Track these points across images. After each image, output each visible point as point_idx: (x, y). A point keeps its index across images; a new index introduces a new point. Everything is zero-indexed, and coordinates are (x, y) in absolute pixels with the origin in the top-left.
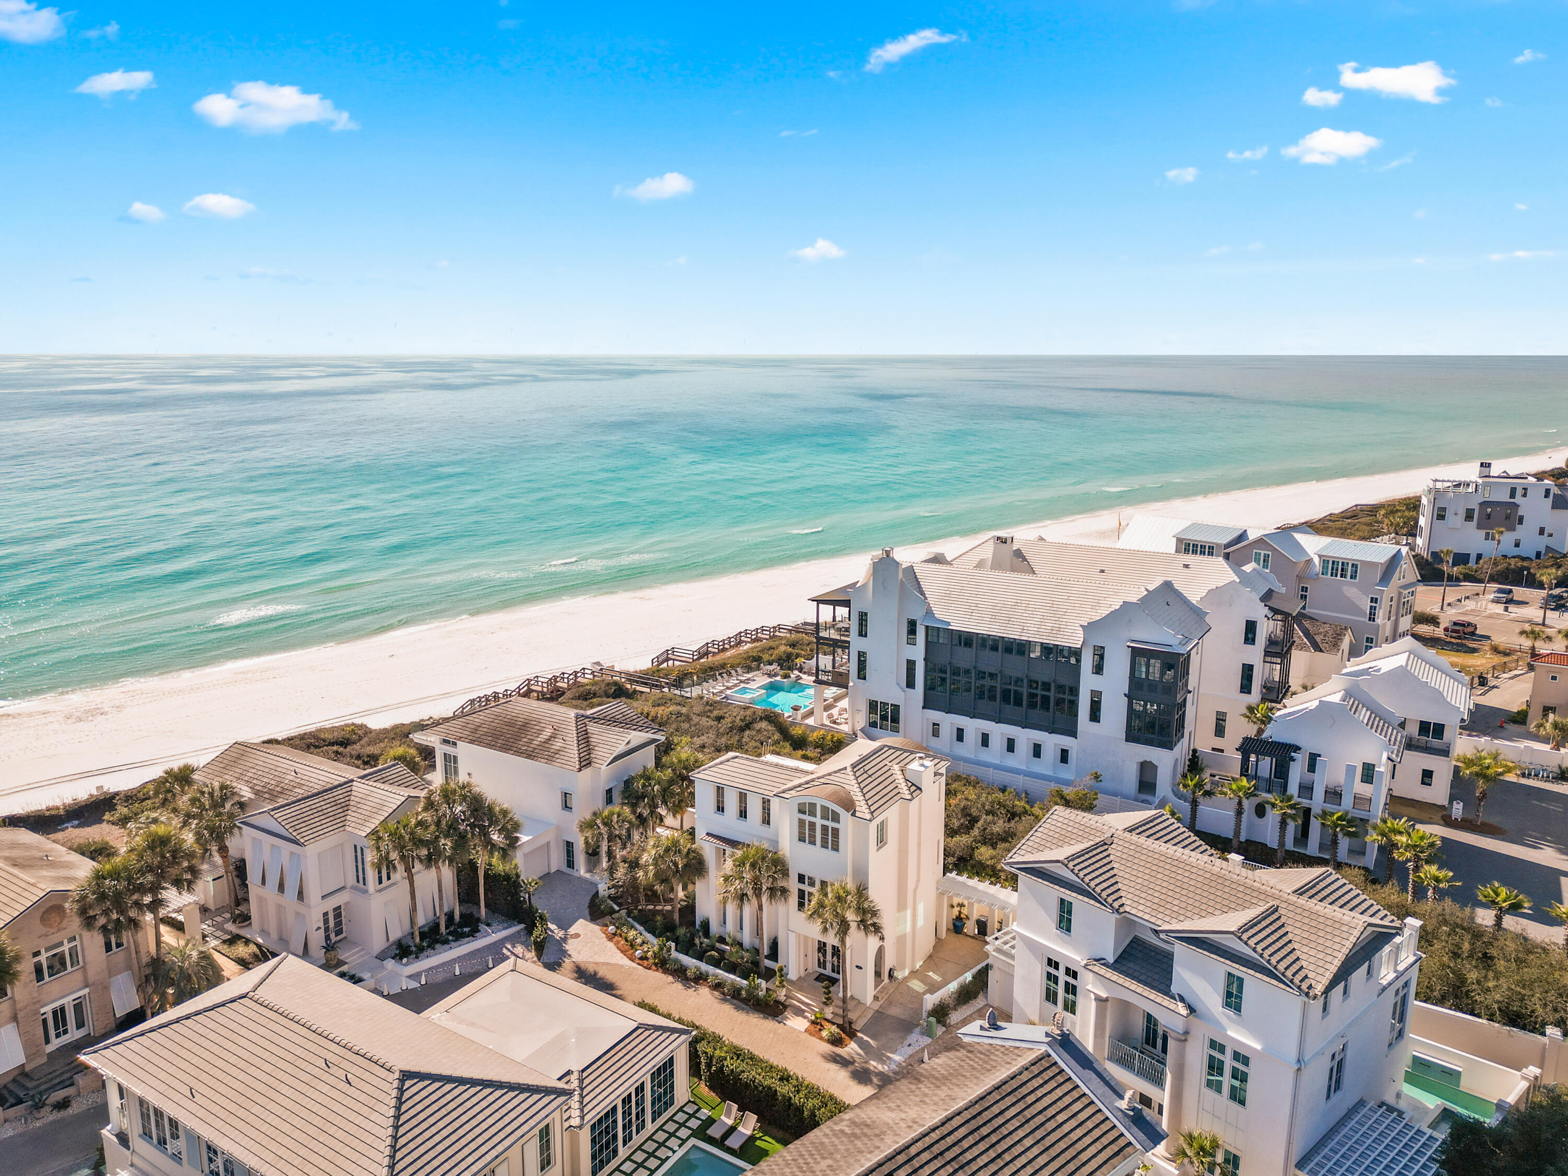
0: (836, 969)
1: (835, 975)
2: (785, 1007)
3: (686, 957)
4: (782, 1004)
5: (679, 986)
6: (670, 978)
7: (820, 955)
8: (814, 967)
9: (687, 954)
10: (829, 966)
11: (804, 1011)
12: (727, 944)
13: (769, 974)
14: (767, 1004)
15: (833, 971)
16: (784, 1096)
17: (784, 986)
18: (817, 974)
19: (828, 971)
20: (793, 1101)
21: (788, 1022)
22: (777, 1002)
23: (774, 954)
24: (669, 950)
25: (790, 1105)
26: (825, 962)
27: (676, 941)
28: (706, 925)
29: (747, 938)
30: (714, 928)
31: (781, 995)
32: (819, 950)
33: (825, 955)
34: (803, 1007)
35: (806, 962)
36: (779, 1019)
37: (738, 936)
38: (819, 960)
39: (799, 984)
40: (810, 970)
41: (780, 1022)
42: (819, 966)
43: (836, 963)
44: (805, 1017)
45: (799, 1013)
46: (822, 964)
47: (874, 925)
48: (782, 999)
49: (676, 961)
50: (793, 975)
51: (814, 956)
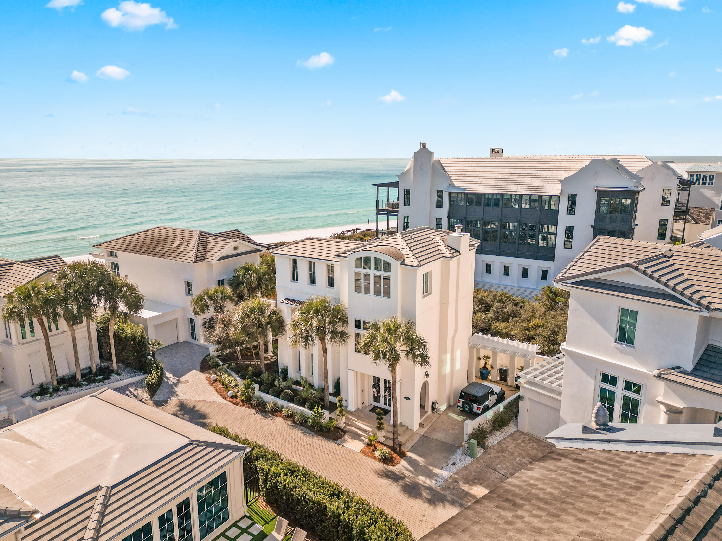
0: (387, 402)
1: (386, 407)
2: (345, 432)
3: (267, 395)
4: (342, 430)
5: (259, 417)
6: (253, 411)
7: (375, 390)
8: (370, 402)
9: (268, 393)
10: (382, 400)
11: (360, 436)
12: (301, 386)
13: (332, 407)
14: (329, 430)
15: (385, 404)
16: (333, 512)
17: (343, 415)
18: (373, 407)
19: (381, 404)
20: (342, 518)
21: (346, 445)
22: (337, 428)
23: (337, 392)
24: (253, 389)
25: (340, 521)
26: (378, 397)
27: (260, 383)
28: (285, 372)
29: (316, 381)
30: (292, 374)
31: (341, 422)
32: (374, 387)
33: (378, 392)
34: (360, 432)
35: (363, 397)
36: (338, 442)
37: (310, 379)
38: (374, 395)
39: (358, 414)
40: (366, 404)
41: (339, 444)
42: (374, 400)
43: (388, 397)
44: (361, 440)
45: (356, 437)
46: (376, 398)
47: (421, 355)
48: (342, 426)
49: (259, 398)
50: (352, 407)
51: (370, 391)
